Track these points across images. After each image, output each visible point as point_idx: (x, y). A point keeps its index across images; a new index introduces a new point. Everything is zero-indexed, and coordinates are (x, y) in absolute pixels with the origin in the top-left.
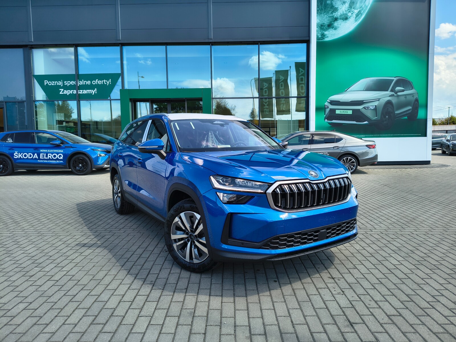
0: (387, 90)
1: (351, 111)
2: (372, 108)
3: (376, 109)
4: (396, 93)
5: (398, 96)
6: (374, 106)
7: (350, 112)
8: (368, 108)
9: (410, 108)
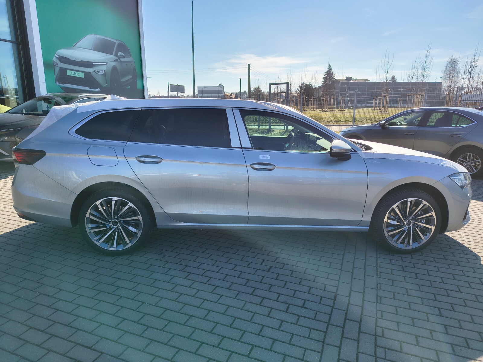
0: (112, 54)
1: (83, 73)
2: (101, 72)
3: (105, 74)
4: (119, 58)
5: (121, 62)
6: (104, 71)
7: (82, 75)
8: (98, 72)
9: (130, 77)
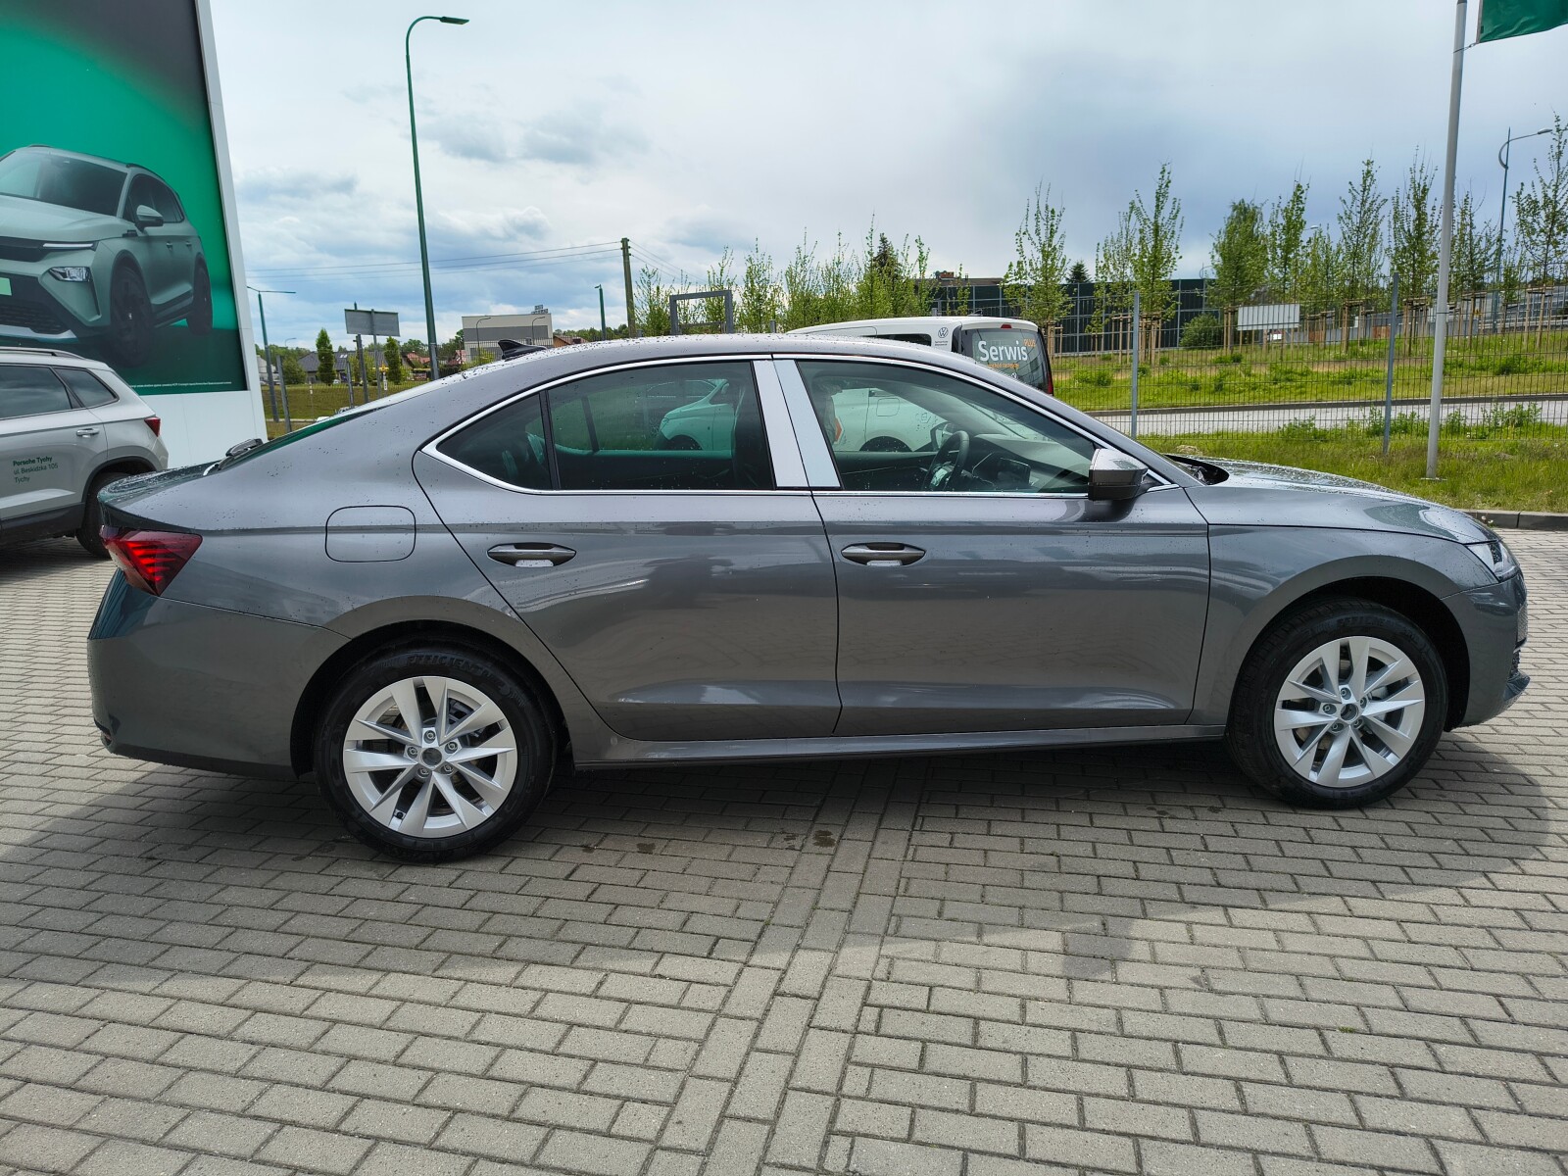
0: (113, 213)
1: (8, 280)
2: (79, 276)
3: (89, 283)
4: (141, 226)
5: (149, 239)
6: (85, 271)
8: (64, 275)
9: (186, 287)
